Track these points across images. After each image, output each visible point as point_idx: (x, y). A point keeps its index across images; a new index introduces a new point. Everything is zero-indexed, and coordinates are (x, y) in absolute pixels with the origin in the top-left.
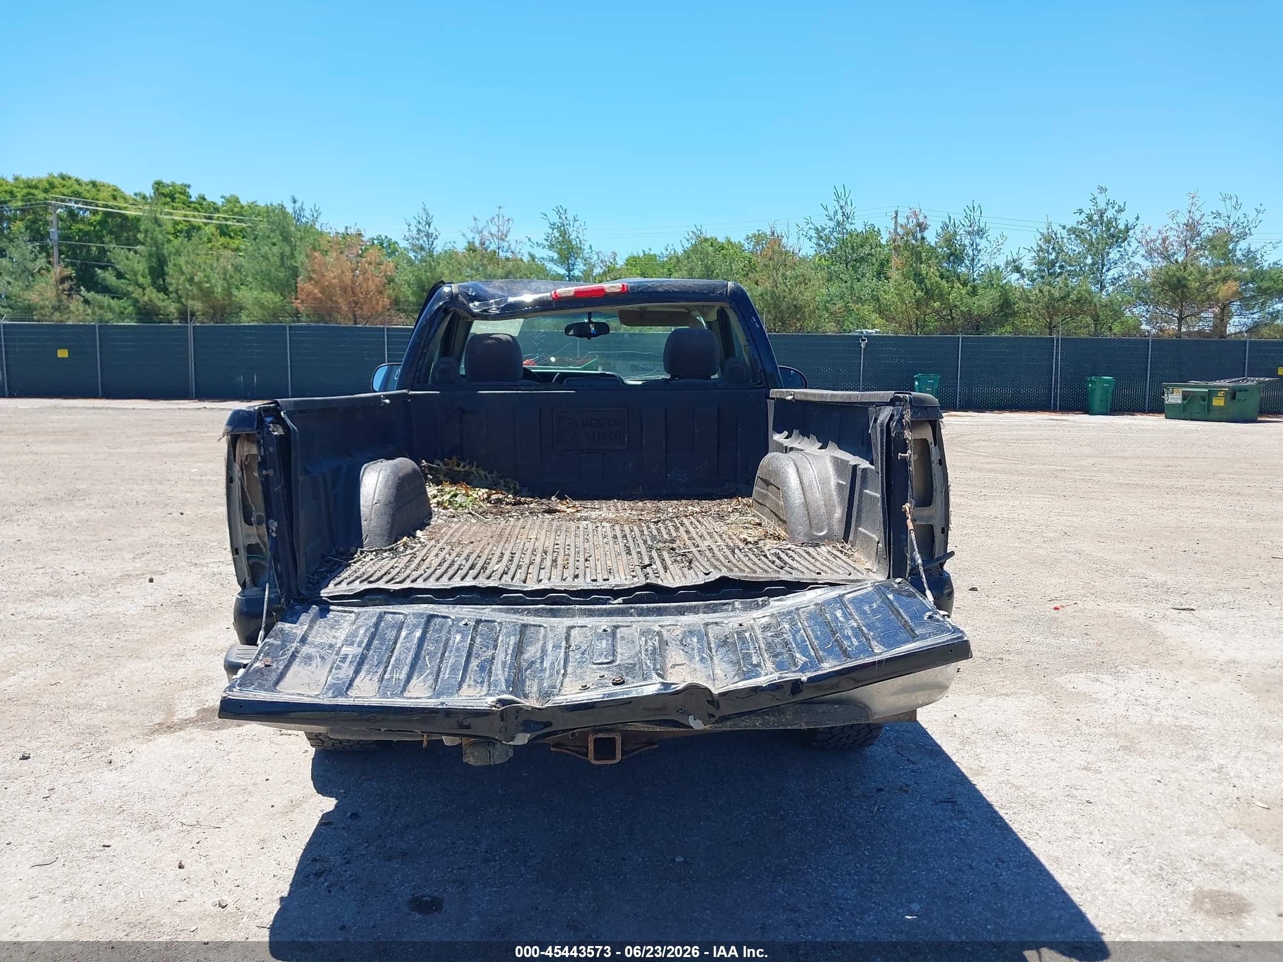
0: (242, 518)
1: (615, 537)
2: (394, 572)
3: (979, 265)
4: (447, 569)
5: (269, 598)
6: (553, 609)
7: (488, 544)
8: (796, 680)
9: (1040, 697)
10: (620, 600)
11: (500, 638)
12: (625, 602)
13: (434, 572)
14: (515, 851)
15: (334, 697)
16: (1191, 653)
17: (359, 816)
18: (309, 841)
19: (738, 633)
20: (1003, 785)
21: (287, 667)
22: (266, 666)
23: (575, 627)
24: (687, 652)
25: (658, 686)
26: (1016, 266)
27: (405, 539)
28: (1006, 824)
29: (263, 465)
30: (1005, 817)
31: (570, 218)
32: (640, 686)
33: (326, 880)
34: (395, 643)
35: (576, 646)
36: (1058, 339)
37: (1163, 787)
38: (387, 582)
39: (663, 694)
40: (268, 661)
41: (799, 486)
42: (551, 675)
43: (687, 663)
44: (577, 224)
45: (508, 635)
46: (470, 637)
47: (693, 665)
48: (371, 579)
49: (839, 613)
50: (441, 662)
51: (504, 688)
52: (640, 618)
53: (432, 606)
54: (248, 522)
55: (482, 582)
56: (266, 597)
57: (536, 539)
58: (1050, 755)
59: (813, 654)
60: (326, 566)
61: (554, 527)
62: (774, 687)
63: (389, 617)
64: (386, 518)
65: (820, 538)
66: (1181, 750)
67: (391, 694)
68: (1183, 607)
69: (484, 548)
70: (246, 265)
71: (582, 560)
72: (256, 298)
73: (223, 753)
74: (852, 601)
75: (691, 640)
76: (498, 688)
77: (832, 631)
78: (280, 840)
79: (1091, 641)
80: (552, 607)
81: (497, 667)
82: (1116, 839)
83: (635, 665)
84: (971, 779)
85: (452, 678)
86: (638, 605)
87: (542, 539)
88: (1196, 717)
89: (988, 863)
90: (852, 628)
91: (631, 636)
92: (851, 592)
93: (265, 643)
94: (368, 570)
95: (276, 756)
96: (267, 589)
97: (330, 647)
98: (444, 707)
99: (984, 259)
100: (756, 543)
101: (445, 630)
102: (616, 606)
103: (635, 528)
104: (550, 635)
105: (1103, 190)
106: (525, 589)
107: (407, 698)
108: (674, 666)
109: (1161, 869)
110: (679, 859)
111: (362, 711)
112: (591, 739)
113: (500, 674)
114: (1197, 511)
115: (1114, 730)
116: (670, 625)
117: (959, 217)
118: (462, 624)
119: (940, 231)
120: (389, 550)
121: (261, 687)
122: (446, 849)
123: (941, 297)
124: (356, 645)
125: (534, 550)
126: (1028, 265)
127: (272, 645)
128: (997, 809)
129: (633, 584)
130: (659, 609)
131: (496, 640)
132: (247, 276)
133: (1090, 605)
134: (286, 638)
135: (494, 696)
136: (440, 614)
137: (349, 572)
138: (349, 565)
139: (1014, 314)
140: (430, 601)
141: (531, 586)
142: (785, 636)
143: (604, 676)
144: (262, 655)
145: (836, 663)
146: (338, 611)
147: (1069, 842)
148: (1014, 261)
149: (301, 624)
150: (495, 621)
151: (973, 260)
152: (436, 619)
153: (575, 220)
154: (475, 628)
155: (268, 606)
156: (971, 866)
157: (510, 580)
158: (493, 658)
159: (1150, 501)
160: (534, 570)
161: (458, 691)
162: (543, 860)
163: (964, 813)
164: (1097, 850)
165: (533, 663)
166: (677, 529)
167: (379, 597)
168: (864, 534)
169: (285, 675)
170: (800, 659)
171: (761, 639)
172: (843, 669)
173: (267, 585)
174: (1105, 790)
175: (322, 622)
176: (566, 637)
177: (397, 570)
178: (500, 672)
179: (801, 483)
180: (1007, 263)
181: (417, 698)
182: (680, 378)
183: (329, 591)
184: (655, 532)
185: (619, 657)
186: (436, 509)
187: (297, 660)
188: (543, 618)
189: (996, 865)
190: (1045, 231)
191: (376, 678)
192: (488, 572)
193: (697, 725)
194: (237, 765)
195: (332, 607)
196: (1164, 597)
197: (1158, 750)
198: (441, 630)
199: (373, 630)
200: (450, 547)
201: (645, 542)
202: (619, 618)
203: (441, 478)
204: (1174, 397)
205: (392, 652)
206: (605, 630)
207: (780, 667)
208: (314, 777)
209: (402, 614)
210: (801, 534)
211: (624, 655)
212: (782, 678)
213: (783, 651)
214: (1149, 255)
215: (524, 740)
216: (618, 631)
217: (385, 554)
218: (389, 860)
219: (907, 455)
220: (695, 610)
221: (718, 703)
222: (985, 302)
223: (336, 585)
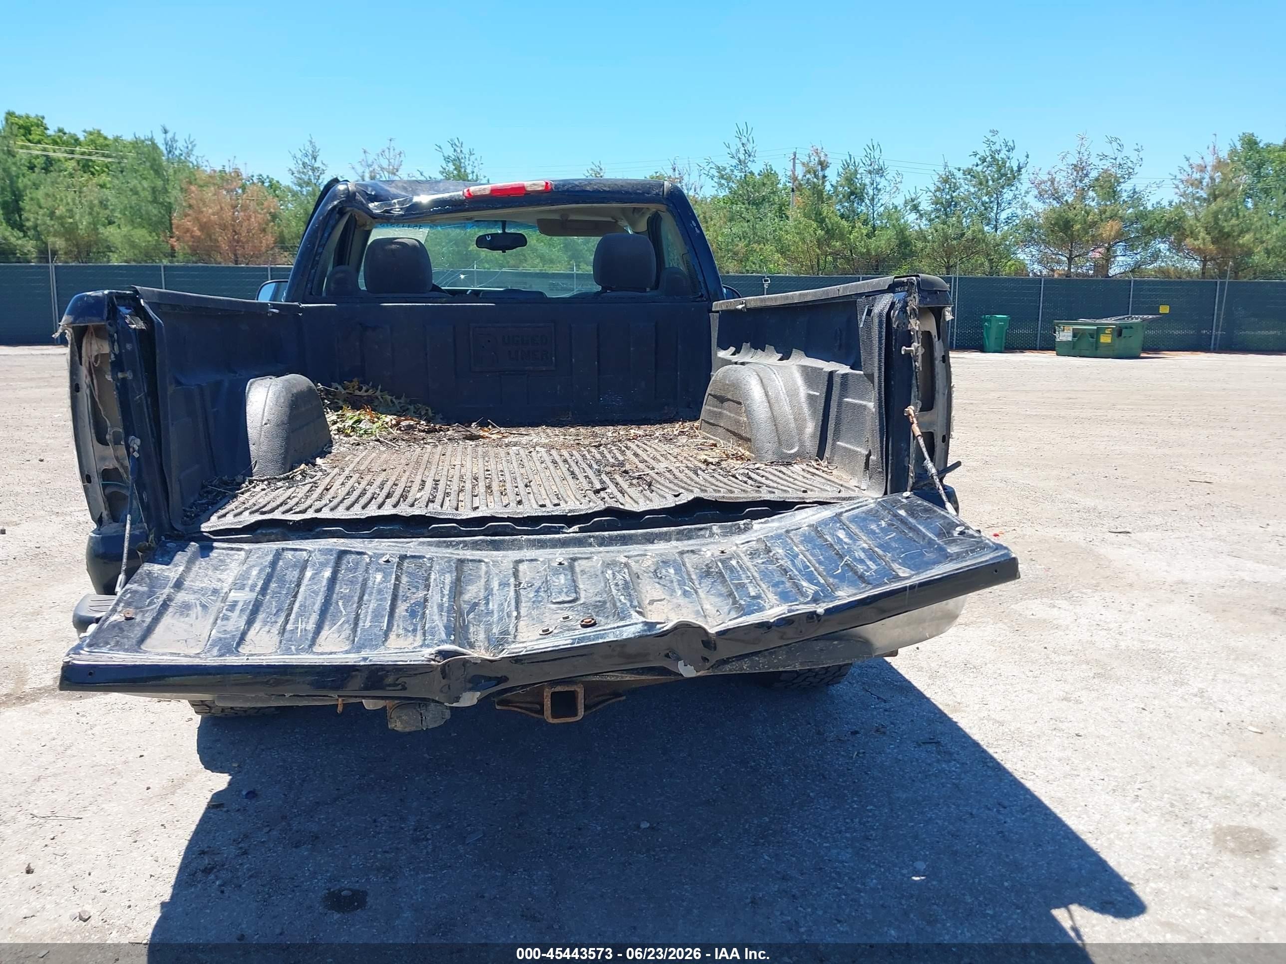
0: (94, 435)
1: (554, 462)
2: (291, 503)
3: (879, 205)
4: (358, 498)
5: (131, 535)
6: (495, 541)
7: (405, 472)
8: (810, 612)
9: (1000, 625)
10: (576, 528)
11: (433, 576)
12: (581, 530)
13: (341, 502)
14: (449, 827)
15: (220, 656)
16: (1138, 575)
17: (257, 795)
18: (196, 830)
19: (722, 561)
20: (985, 721)
21: (156, 620)
22: (127, 619)
23: (523, 561)
24: (664, 586)
25: (639, 627)
26: (914, 205)
27: (303, 466)
28: (999, 764)
29: (118, 365)
30: (995, 756)
31: (466, 150)
32: (618, 627)
33: (217, 878)
34: (298, 585)
35: (528, 583)
36: (955, 278)
37: (1150, 715)
38: (284, 513)
39: (647, 636)
40: (131, 612)
41: (764, 399)
42: (501, 619)
43: (668, 598)
44: (472, 158)
45: (442, 572)
46: (394, 576)
47: (675, 601)
48: (264, 510)
49: (841, 534)
50: (359, 607)
51: (444, 636)
52: (601, 549)
53: (342, 540)
54: (102, 440)
55: (404, 510)
56: (127, 531)
57: (462, 465)
58: (1025, 687)
59: (822, 581)
60: (207, 497)
61: (480, 453)
62: (785, 622)
63: (289, 555)
64: (278, 443)
65: (791, 456)
66: (1156, 675)
67: (297, 650)
68: (1119, 530)
69: (399, 477)
70: (113, 201)
71: (521, 485)
72: (125, 236)
73: (85, 727)
74: (853, 519)
75: (667, 571)
76: (437, 637)
77: (837, 554)
78: (158, 830)
79: (1038, 567)
80: (493, 538)
81: (432, 610)
82: (1116, 774)
83: (605, 602)
84: (950, 716)
85: (376, 626)
86: (597, 533)
87: (468, 464)
88: (1161, 639)
89: (989, 809)
90: (863, 549)
91: (592, 570)
92: (850, 510)
93: (127, 590)
94: (261, 500)
95: (153, 727)
96: (128, 522)
97: (213, 592)
98: (367, 663)
99: (884, 198)
100: (718, 464)
101: (361, 569)
102: (572, 535)
103: (574, 452)
104: (494, 571)
105: (994, 132)
106: (458, 518)
107: (318, 654)
108: (652, 602)
109: (1172, 805)
110: (645, 825)
111: (259, 673)
112: (547, 693)
113: (436, 619)
114: (1106, 439)
115: (1083, 657)
116: (638, 555)
117: (859, 156)
118: (381, 561)
119: (841, 170)
120: (284, 479)
121: (119, 646)
122: (366, 828)
123: (842, 237)
124: (247, 589)
125: (461, 477)
126: (926, 205)
127: (136, 592)
128: (985, 747)
129: (590, 508)
130: (624, 537)
131: (427, 579)
132: (113, 211)
133: (1029, 531)
134: (154, 583)
135: (431, 647)
136: (353, 550)
137: (236, 503)
138: (236, 496)
139: (912, 254)
140: (339, 534)
141: (466, 513)
142: (781, 562)
143: (568, 617)
144: (122, 605)
145: (855, 591)
146: (224, 549)
147: (1068, 781)
148: (913, 200)
149: (176, 565)
150: (424, 557)
151: (873, 199)
152: (348, 556)
153: (471, 154)
154: (399, 565)
155: (130, 544)
156: (971, 814)
157: (439, 507)
158: (426, 600)
159: (1061, 431)
160: (465, 497)
161: (384, 642)
162: (484, 836)
163: (951, 754)
164: (1100, 788)
165: (476, 604)
166: (623, 453)
167: (274, 531)
168: (845, 448)
169: (154, 630)
170: (810, 589)
171: (751, 567)
172: (868, 597)
173: (129, 517)
174: (1092, 721)
175: (202, 562)
176: (514, 574)
177: (296, 500)
178: (436, 617)
179: (767, 395)
180: (906, 202)
181: (331, 653)
182: (613, 290)
183: (213, 523)
184: (598, 456)
185: (583, 595)
186: (337, 437)
187: (171, 610)
188: (483, 552)
189: (998, 811)
190: (942, 173)
191: (275, 630)
192: (410, 500)
193: (688, 671)
194: (104, 740)
195: (215, 544)
196: (1098, 521)
197: (1133, 676)
198: (355, 569)
199: (268, 570)
200: (358, 475)
201: (591, 467)
202: (576, 550)
203: (341, 403)
204: (1065, 335)
205: (295, 596)
206: (560, 564)
207: (784, 597)
208: (200, 750)
209: (306, 550)
210: (770, 452)
211: (588, 591)
212: (794, 611)
213: (783, 579)
214: (1040, 196)
215: (472, 699)
216: (576, 564)
217: (280, 484)
218: (296, 847)
219: (913, 348)
220: (666, 538)
221: (715, 644)
222: (883, 242)
223: (219, 517)
